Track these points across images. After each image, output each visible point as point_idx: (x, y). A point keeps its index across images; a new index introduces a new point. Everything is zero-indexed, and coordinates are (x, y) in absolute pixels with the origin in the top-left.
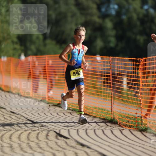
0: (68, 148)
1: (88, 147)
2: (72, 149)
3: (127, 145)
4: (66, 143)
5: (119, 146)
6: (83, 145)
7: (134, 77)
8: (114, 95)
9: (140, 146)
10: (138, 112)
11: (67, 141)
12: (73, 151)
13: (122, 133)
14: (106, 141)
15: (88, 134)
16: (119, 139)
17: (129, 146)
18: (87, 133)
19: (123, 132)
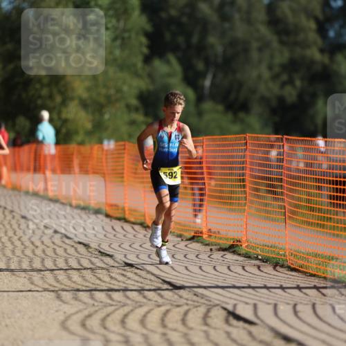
4: (250, 333)
6: (287, 339)
11: (252, 329)
15: (300, 314)
18: (296, 313)
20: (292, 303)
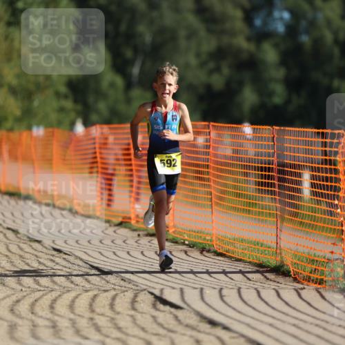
0: (179, 329)
1: (226, 328)
2: (189, 332)
3: (311, 324)
4: (176, 317)
5: (294, 325)
6: (213, 323)
7: (326, 171)
8: (282, 211)
9: (340, 326)
10: (335, 249)
11: (179, 313)
12: (191, 336)
13: (299, 295)
14: (265, 314)
15: (225, 299)
16: (294, 308)
17: (317, 325)
18: (221, 297)
19: (303, 293)
20: (218, 287)
